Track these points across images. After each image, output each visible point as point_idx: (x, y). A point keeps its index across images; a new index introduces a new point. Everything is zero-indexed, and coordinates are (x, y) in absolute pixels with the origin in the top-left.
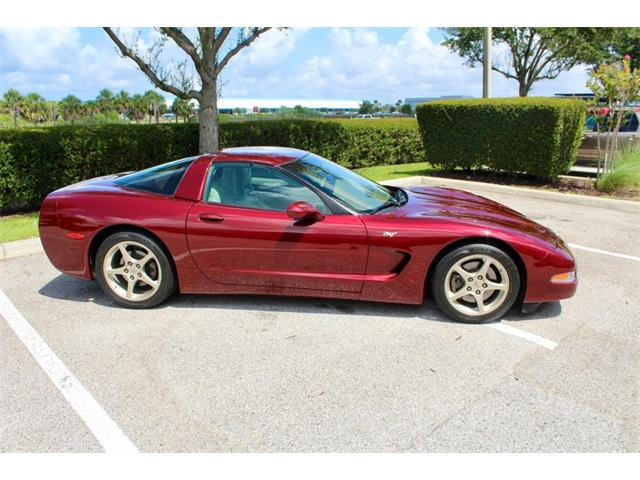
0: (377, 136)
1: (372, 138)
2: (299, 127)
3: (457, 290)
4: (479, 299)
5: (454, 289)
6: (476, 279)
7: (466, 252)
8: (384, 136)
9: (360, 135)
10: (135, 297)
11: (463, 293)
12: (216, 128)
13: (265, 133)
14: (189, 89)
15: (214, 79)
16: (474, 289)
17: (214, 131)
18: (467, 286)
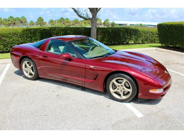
0: (151, 34)
1: (149, 35)
2: (124, 30)
3: (115, 89)
4: (122, 93)
5: (114, 88)
6: (120, 86)
7: (116, 76)
8: (153, 34)
9: (145, 33)
10: (29, 76)
11: (116, 90)
12: (96, 29)
13: (113, 31)
14: (89, 17)
15: (96, 15)
16: (120, 90)
17: (95, 30)
18: (117, 88)
